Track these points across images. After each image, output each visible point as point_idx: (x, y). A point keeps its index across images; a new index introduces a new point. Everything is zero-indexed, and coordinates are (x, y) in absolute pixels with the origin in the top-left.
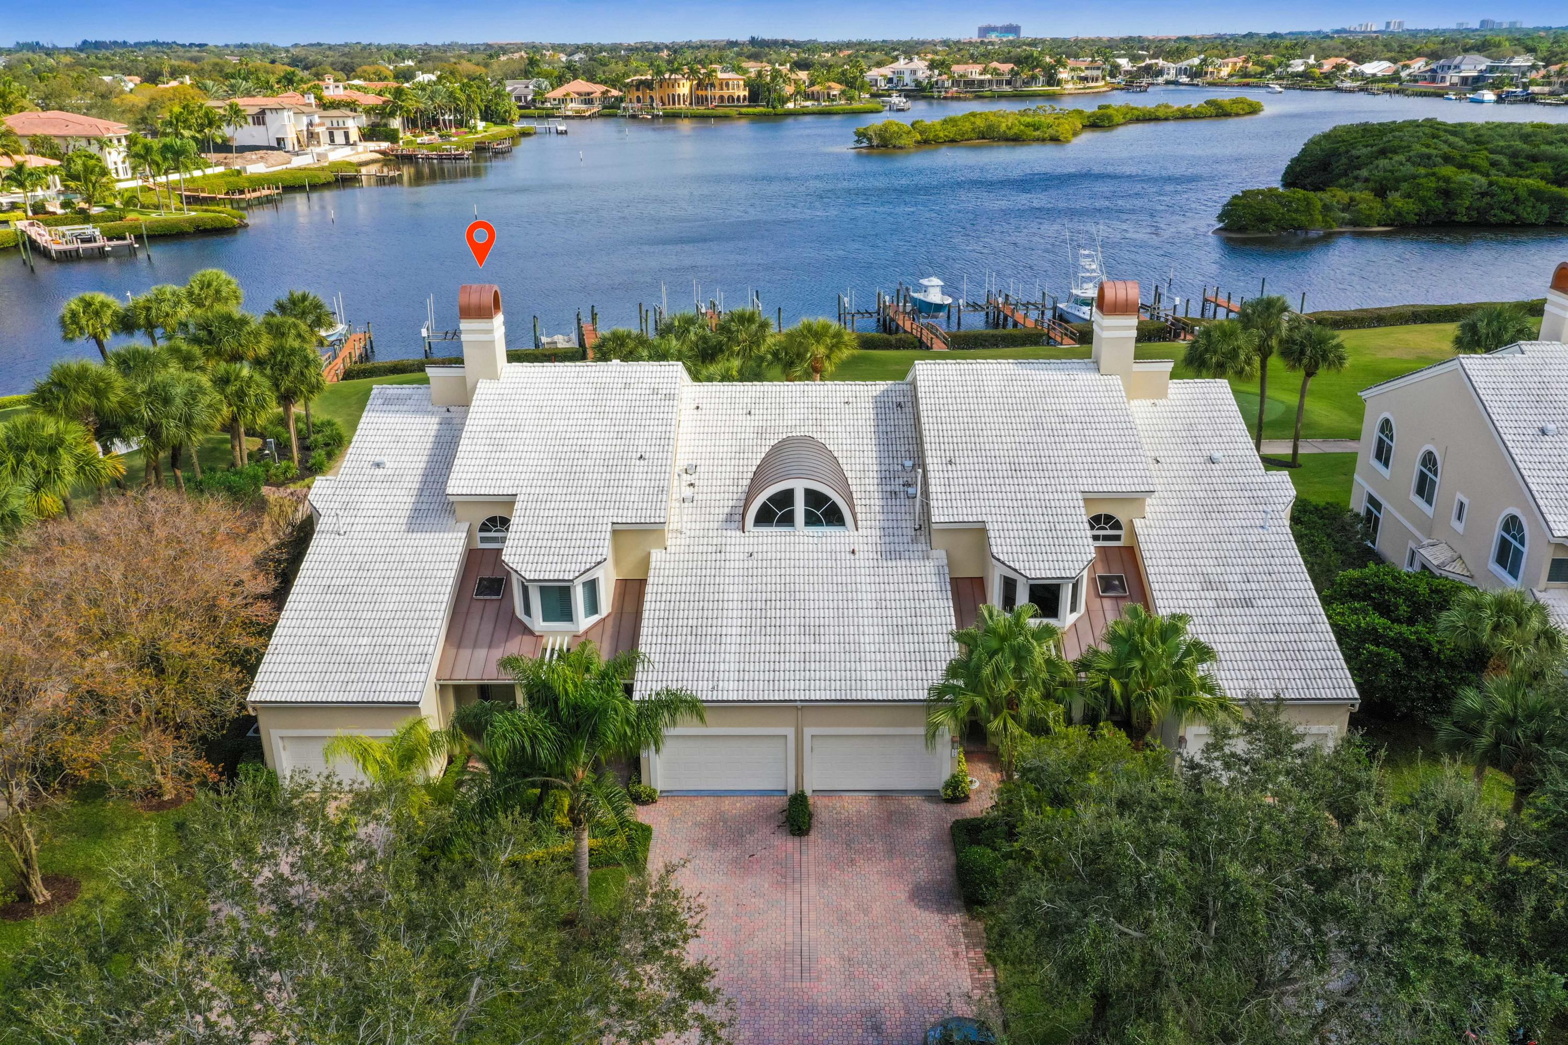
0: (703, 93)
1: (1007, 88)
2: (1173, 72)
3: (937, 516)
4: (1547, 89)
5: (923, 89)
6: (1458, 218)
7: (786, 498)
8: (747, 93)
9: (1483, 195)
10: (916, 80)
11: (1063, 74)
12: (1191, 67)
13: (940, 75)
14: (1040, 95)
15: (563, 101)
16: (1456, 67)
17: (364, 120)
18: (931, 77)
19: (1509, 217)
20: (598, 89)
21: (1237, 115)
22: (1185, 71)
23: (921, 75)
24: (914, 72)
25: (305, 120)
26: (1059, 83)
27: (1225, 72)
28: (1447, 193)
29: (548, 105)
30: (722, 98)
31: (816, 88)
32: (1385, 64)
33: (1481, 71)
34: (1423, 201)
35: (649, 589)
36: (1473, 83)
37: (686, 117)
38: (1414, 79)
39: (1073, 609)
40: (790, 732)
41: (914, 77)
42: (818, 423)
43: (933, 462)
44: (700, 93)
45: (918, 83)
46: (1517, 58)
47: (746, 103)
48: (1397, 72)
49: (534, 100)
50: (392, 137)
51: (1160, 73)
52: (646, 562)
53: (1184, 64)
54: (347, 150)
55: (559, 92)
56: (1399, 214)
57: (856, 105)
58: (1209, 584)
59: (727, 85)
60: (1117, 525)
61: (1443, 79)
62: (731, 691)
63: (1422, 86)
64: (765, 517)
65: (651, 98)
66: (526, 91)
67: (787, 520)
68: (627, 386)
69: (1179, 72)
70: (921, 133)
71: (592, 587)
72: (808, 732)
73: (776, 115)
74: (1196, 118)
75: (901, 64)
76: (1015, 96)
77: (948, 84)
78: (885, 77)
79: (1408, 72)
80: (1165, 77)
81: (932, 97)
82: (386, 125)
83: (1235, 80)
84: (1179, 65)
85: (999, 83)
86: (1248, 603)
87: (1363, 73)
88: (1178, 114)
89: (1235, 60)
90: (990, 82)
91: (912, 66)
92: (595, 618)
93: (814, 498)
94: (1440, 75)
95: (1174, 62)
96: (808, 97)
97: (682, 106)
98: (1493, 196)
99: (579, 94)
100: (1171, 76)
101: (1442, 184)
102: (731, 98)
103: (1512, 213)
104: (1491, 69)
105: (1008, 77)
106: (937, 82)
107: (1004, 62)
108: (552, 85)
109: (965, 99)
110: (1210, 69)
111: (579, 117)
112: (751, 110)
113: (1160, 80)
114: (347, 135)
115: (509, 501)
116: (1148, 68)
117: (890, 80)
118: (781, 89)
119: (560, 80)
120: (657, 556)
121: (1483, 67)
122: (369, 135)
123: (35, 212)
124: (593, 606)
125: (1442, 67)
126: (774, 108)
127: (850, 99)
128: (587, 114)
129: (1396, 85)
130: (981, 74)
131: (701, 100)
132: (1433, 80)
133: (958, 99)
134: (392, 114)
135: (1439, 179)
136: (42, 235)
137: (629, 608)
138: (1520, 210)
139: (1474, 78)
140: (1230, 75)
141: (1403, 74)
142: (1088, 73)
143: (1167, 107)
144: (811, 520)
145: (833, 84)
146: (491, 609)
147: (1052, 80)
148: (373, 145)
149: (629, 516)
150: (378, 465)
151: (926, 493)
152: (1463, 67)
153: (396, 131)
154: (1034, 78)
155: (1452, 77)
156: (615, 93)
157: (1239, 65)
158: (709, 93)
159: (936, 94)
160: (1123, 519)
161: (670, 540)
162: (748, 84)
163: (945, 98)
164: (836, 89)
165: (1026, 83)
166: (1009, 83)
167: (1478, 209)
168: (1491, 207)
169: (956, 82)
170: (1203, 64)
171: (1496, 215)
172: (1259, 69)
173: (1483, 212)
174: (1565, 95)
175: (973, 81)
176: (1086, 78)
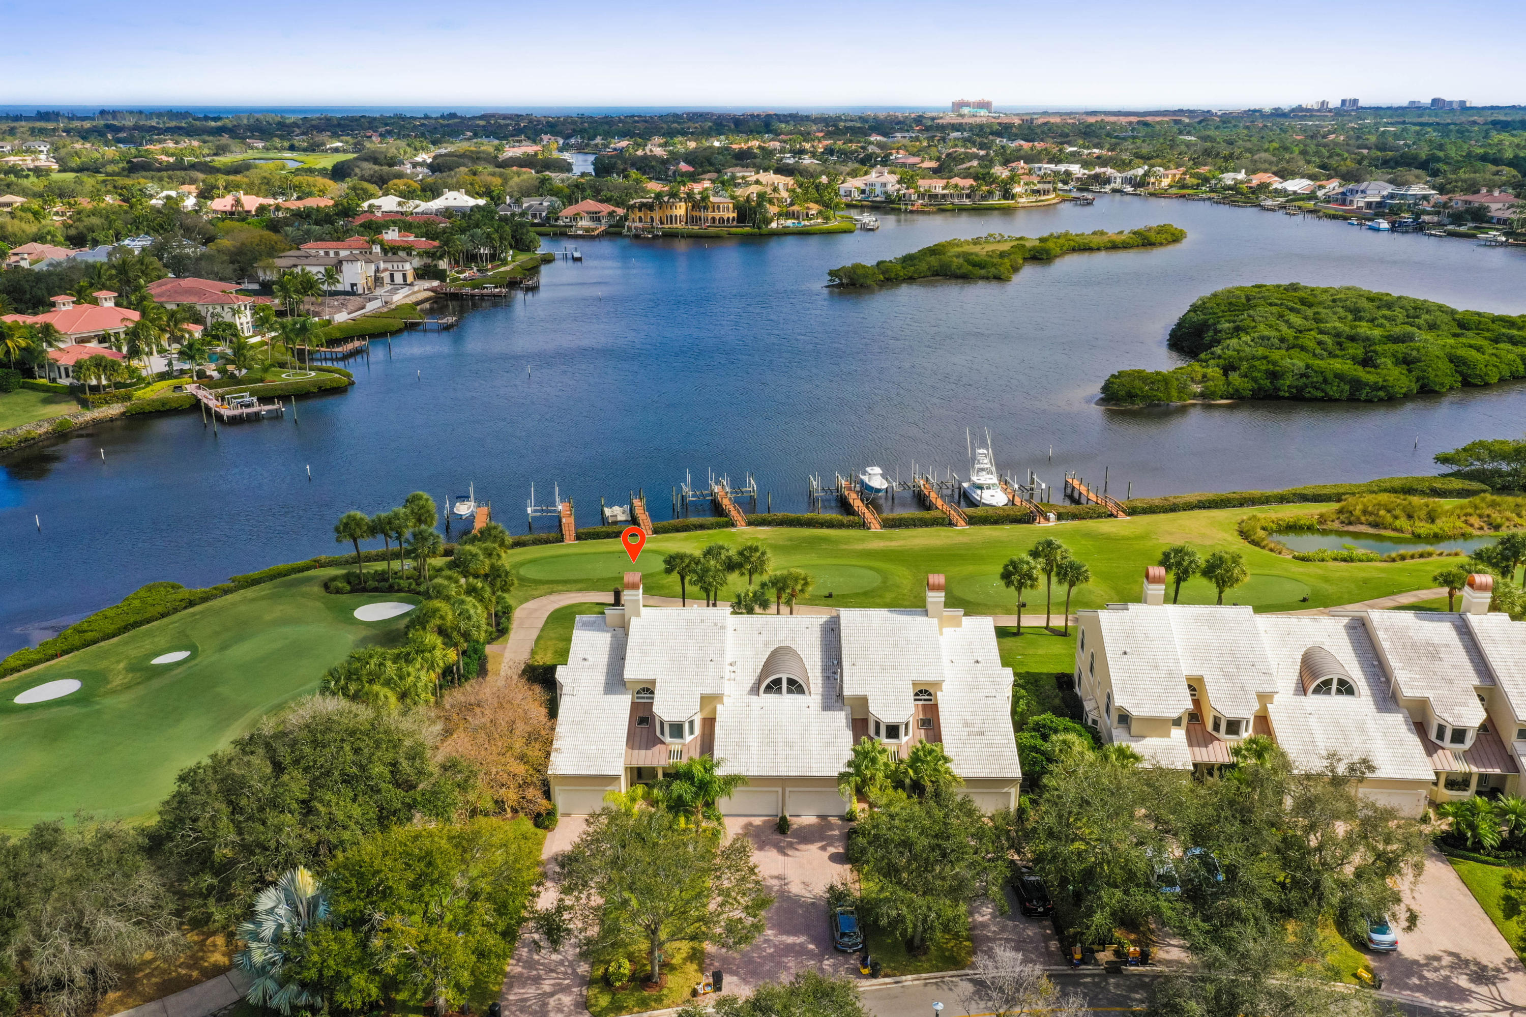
0: (698, 214)
1: (967, 202)
2: (1119, 180)
3: (847, 692)
4: (1436, 219)
5: (893, 202)
6: (1282, 394)
7: (778, 682)
8: (735, 215)
9: (1302, 375)
10: (886, 193)
11: (1017, 189)
12: (1136, 177)
13: (907, 188)
14: (996, 209)
15: (575, 217)
16: (1363, 192)
17: (417, 262)
18: (899, 190)
19: (1320, 394)
20: (606, 208)
21: (1161, 244)
22: (1129, 181)
23: (890, 188)
24: (884, 185)
25: (373, 267)
26: (1013, 197)
27: (1165, 182)
28: (1274, 375)
29: (561, 223)
30: (714, 219)
31: (796, 208)
32: (1306, 182)
33: (1383, 197)
34: (1255, 380)
35: (717, 724)
36: (1377, 207)
37: (683, 237)
38: (1328, 200)
39: (906, 734)
40: (780, 790)
41: (883, 190)
42: (793, 639)
43: (846, 664)
44: (694, 213)
45: (887, 195)
46: (1414, 187)
47: (735, 223)
48: (1313, 192)
49: (548, 218)
50: (440, 275)
51: (1108, 181)
52: (714, 711)
53: (1130, 173)
54: (406, 291)
55: (570, 210)
56: (1237, 390)
57: (833, 224)
58: (966, 724)
59: (719, 208)
60: (930, 694)
61: (1351, 202)
62: (755, 771)
63: (1333, 208)
64: (769, 689)
65: (652, 218)
66: (541, 207)
67: (779, 691)
68: (702, 621)
69: (1126, 181)
70: (883, 273)
71: (692, 723)
72: (788, 789)
73: (761, 235)
74: (1125, 248)
75: (873, 176)
76: (974, 209)
77: (914, 197)
78: (858, 188)
79: (1323, 191)
80: (1112, 185)
81: (900, 209)
82: (436, 266)
83: (1174, 191)
84: (1124, 175)
85: (960, 196)
86: (982, 733)
87: (1285, 190)
88: (1109, 245)
89: (1174, 171)
90: (952, 196)
91: (882, 179)
92: (692, 737)
93: (791, 682)
94: (1349, 199)
95: (1119, 171)
96: (789, 215)
97: (679, 226)
98: (1308, 377)
99: (588, 213)
100: (1117, 186)
101: (1271, 367)
102: (722, 220)
103: (1323, 391)
104: (1392, 196)
105: (968, 191)
106: (904, 195)
107: (965, 178)
108: (563, 203)
109: (928, 213)
110: (1152, 180)
111: (588, 236)
112: (739, 230)
113: (1108, 188)
114: (404, 276)
115: (653, 682)
116: (1096, 177)
117: (863, 192)
118: (766, 211)
119: (570, 200)
120: (719, 708)
121: (1385, 193)
122: (422, 274)
123: (198, 377)
124: (692, 732)
125: (1351, 191)
126: (759, 228)
127: (827, 218)
128: (596, 233)
129: (1311, 204)
130: (944, 189)
131: (695, 220)
132: (1344, 203)
133: (923, 212)
134: (441, 257)
135: (1268, 362)
136: (208, 398)
137: (707, 732)
138: (1328, 389)
139: (1377, 203)
140: (1171, 187)
141: (1320, 194)
142: (1039, 186)
143: (1102, 233)
144: (790, 691)
145: (811, 205)
146: (645, 732)
147: (1007, 194)
148: (427, 284)
149: (708, 691)
150: (585, 659)
151: (842, 681)
152: (1368, 192)
153: (445, 270)
154: (990, 193)
155: (1359, 201)
156: (621, 211)
157: (1178, 177)
158: (703, 214)
159: (903, 207)
160: (932, 691)
161: (725, 700)
162: (738, 208)
163: (912, 212)
164: (814, 208)
165: (983, 198)
166: (968, 196)
167: (1296, 387)
168: (1306, 386)
169: (921, 196)
170: (1146, 174)
171: (1310, 392)
172: (1195, 181)
173: (1300, 390)
174: (1450, 227)
175: (937, 195)
176: (1038, 191)
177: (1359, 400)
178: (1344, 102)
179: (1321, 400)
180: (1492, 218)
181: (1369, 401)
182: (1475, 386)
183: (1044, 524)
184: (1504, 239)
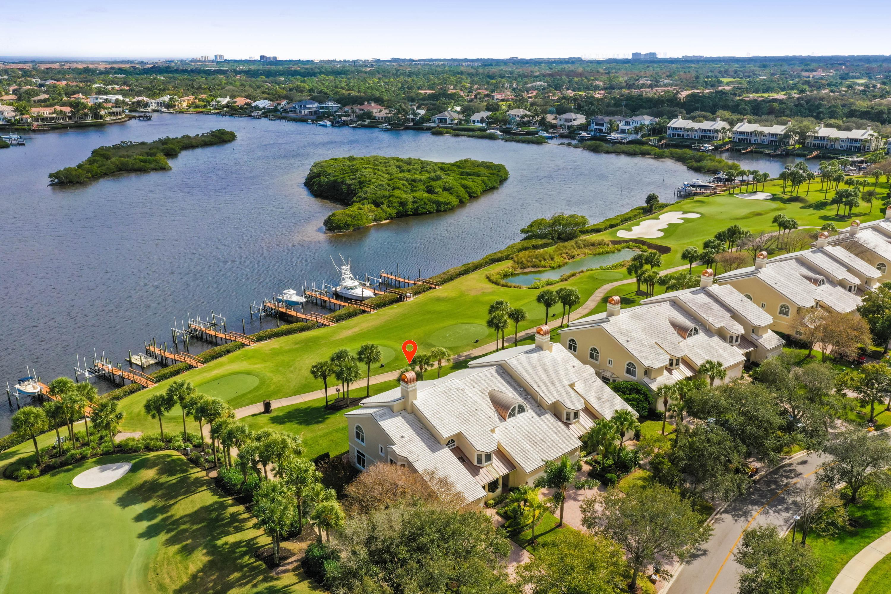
1: (70, 122)
2: (154, 104)
3: (549, 402)
4: (350, 119)
5: (14, 124)
7: (514, 409)
10: (6, 119)
11: (102, 112)
12: (164, 102)
13: (22, 115)
14: (91, 126)
18: (15, 116)
19: (425, 211)
22: (162, 104)
23: (8, 115)
26: (102, 117)
27: (185, 104)
28: (402, 204)
32: (267, 102)
35: (503, 445)
36: (317, 114)
38: (287, 111)
42: (491, 385)
43: (535, 388)
45: (8, 120)
48: (276, 107)
51: (147, 105)
53: (160, 100)
56: (390, 215)
58: (598, 399)
64: (510, 415)
67: (514, 414)
68: (450, 390)
69: (158, 104)
76: (75, 127)
77: (30, 120)
80: (152, 107)
81: (21, 129)
83: (191, 109)
84: (156, 101)
85: (64, 118)
87: (258, 107)
89: (188, 98)
90: (58, 118)
95: (152, 99)
98: (417, 203)
100: (155, 108)
103: (425, 209)
105: (69, 115)
106: (21, 119)
110: (176, 103)
113: (150, 109)
116: (139, 102)
120: (495, 435)
125: (298, 106)
129: (279, 114)
130: (50, 114)
133: (40, 131)
138: (427, 207)
140: (189, 107)
141: (279, 107)
142: (115, 110)
144: (519, 413)
147: (97, 116)
150: (402, 437)
151: (542, 397)
154: (85, 116)
157: (191, 101)
159: (23, 128)
165: (81, 118)
166: (70, 118)
167: (413, 208)
168: (418, 207)
169: (36, 120)
170: (171, 100)
171: (420, 210)
172: (203, 104)
173: (416, 209)
174: (359, 122)
175: (47, 118)
176: (113, 113)
177: (440, 211)
178: (216, 56)
179: (426, 213)
180: (375, 117)
181: (445, 211)
182: (474, 197)
183: (409, 300)
184: (389, 127)
